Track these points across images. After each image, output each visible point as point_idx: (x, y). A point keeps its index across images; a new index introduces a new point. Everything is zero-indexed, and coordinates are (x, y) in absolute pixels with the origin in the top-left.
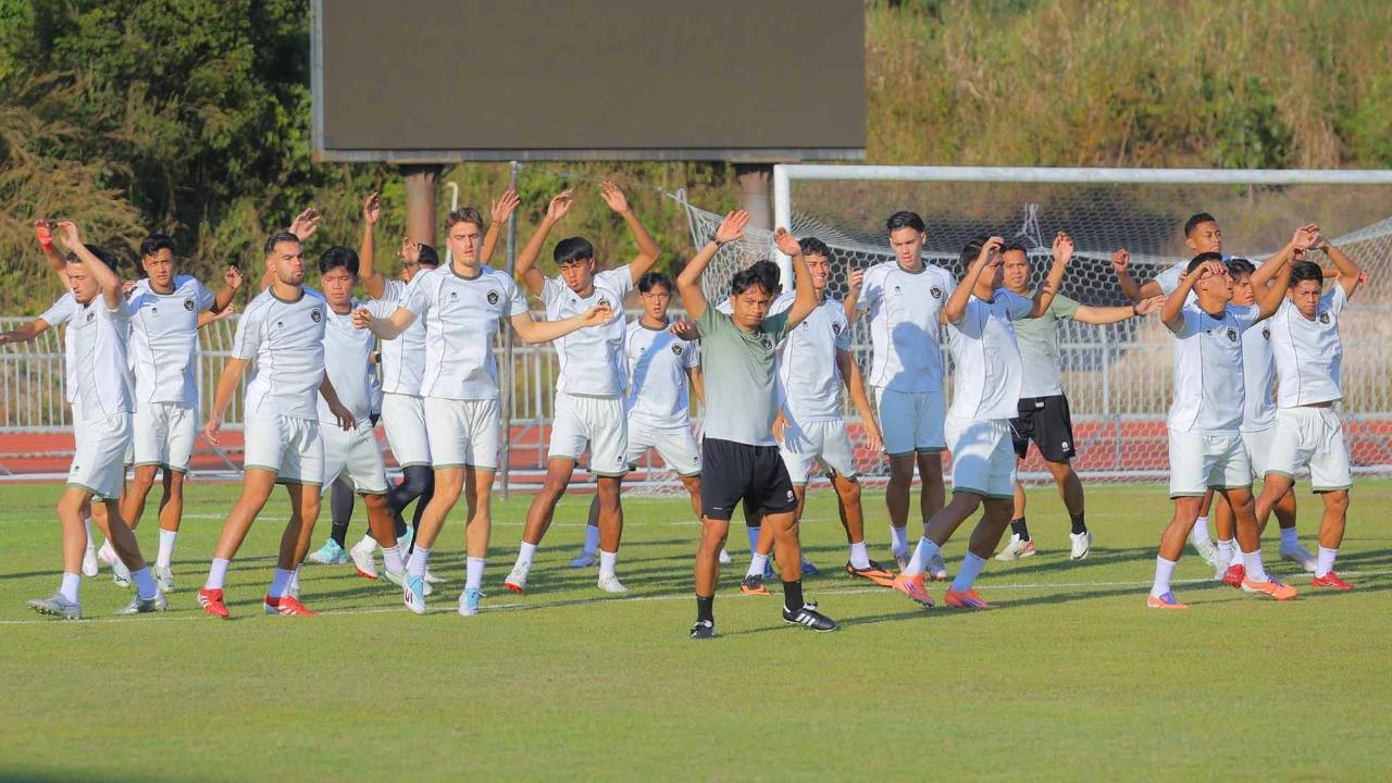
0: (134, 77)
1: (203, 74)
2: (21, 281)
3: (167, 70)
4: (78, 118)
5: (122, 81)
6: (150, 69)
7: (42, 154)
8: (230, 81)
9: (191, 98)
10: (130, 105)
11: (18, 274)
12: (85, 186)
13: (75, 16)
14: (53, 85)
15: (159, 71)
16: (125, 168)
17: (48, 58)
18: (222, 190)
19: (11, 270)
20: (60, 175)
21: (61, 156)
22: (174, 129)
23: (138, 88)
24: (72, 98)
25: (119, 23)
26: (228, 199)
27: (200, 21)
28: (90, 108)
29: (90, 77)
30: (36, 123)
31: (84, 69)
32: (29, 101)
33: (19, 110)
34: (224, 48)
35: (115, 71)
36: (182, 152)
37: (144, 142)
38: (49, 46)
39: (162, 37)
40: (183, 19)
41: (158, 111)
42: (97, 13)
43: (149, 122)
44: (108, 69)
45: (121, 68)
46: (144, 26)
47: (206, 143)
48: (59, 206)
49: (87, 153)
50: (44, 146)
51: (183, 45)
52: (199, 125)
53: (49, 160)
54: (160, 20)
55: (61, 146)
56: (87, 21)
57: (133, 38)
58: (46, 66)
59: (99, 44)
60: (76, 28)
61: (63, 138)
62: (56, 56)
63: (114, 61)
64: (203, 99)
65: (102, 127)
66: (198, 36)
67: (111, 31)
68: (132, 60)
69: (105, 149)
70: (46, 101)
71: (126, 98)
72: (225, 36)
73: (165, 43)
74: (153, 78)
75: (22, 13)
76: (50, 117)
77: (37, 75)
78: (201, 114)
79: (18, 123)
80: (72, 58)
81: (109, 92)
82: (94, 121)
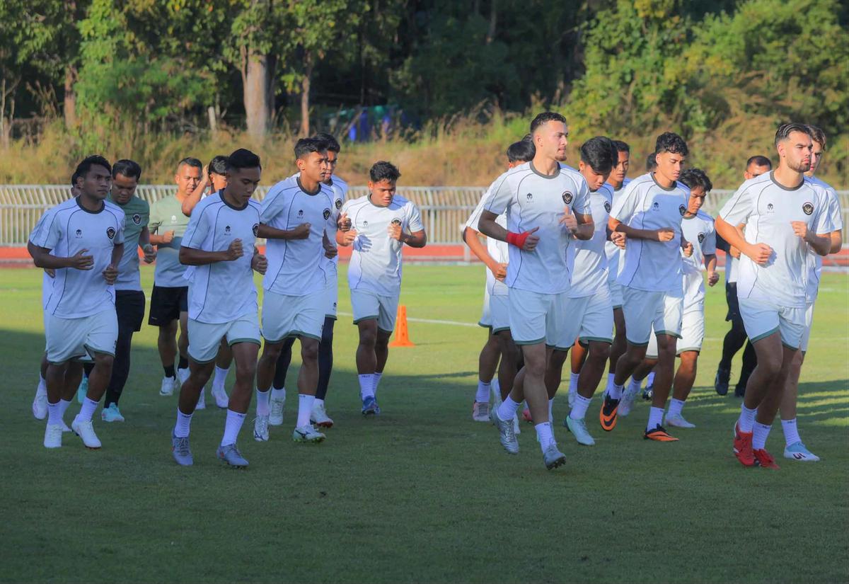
0: (793, 74)
1: (826, 74)
2: (735, 173)
3: (809, 71)
4: (764, 94)
5: (787, 77)
6: (800, 71)
7: (746, 111)
8: (839, 77)
9: (820, 85)
10: (790, 88)
11: (733, 170)
12: (767, 128)
13: (764, 44)
14: (751, 78)
15: (804, 72)
16: (787, 119)
17: (750, 65)
18: (833, 130)
19: (730, 167)
20: (755, 122)
21: (756, 112)
22: (811, 100)
23: (794, 80)
24: (760, 84)
25: (785, 49)
26: (836, 135)
27: (825, 48)
28: (771, 89)
29: (771, 74)
30: (744, 96)
31: (768, 70)
32: (741, 86)
33: (736, 90)
34: (836, 61)
35: (783, 72)
36: (815, 111)
37: (796, 106)
38: (751, 59)
39: (806, 55)
40: (816, 47)
41: (804, 91)
42: (775, 43)
43: (799, 97)
44: (779, 71)
45: (787, 70)
46: (798, 50)
47: (826, 108)
48: (753, 137)
49: (768, 111)
50: (747, 108)
51: (816, 60)
52: (823, 98)
53: (750, 114)
54: (806, 48)
55: (755, 108)
56: (770, 47)
57: (793, 56)
58: (749, 69)
59: (776, 58)
60: (764, 51)
61: (758, 105)
62: (754, 64)
63: (783, 66)
64: (825, 86)
65: (776, 99)
66: (824, 56)
67: (781, 52)
68: (791, 67)
69: (777, 110)
70: (749, 86)
71: (788, 85)
72: (837, 56)
73: (808, 58)
74: (801, 76)
75: (738, 43)
76: (751, 93)
77: (745, 72)
78: (825, 93)
79: (735, 96)
80: (763, 65)
81: (780, 82)
82: (772, 96)
